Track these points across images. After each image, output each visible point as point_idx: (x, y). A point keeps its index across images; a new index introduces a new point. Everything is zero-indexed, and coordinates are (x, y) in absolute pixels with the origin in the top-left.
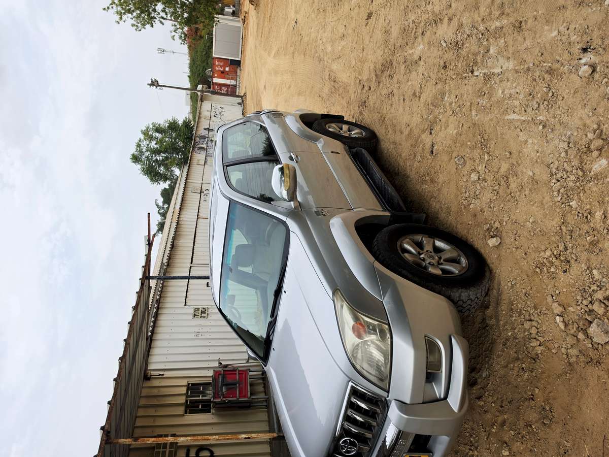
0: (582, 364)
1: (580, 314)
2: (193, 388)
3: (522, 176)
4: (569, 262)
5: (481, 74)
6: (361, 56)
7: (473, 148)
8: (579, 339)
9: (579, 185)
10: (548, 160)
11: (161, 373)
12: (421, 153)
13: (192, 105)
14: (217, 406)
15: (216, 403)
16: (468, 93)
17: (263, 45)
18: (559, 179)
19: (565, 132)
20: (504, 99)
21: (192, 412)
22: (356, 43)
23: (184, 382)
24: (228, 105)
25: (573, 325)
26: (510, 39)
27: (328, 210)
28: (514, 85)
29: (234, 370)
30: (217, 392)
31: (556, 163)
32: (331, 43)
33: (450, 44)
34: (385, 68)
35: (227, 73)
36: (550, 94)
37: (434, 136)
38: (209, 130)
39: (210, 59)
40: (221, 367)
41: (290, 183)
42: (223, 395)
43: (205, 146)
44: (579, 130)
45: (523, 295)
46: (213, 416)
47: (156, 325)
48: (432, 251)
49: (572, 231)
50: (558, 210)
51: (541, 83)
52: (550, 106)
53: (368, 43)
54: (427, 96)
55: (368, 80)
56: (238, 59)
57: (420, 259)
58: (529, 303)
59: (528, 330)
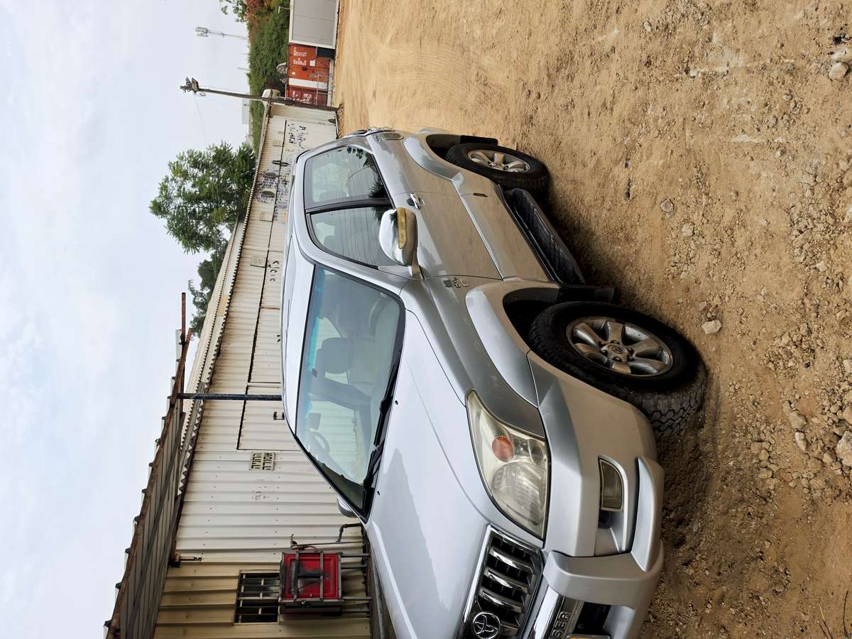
0: (829, 500)
1: (827, 426)
2: (249, 581)
3: (751, 226)
4: (813, 351)
5: (700, 75)
6: (526, 46)
7: (685, 187)
8: (826, 463)
9: (828, 238)
10: (788, 202)
11: (198, 556)
12: (612, 197)
13: (253, 123)
14: (288, 610)
15: (285, 606)
16: (680, 104)
17: (372, 24)
18: (803, 230)
19: (810, 160)
20: (730, 112)
21: (246, 620)
22: (519, 23)
23: (235, 572)
24: (313, 123)
25: (818, 443)
26: (739, 22)
27: (464, 278)
28: (745, 91)
29: (317, 554)
30: (287, 588)
31: (799, 205)
32: (481, 24)
33: (657, 28)
34: (563, 64)
35: (313, 70)
36: (792, 105)
37: (631, 169)
38: (281, 164)
39: (284, 45)
40: (296, 549)
41: (407, 238)
42: (298, 592)
43: (274, 190)
44: (829, 157)
45: (751, 404)
46: (280, 627)
47: (190, 479)
48: (620, 341)
49: (819, 305)
50: (800, 276)
51: (781, 87)
52: (791, 122)
53: (537, 24)
54: (623, 107)
55: (536, 82)
56: (331, 47)
57: (601, 352)
58: (758, 416)
59: (757, 456)
